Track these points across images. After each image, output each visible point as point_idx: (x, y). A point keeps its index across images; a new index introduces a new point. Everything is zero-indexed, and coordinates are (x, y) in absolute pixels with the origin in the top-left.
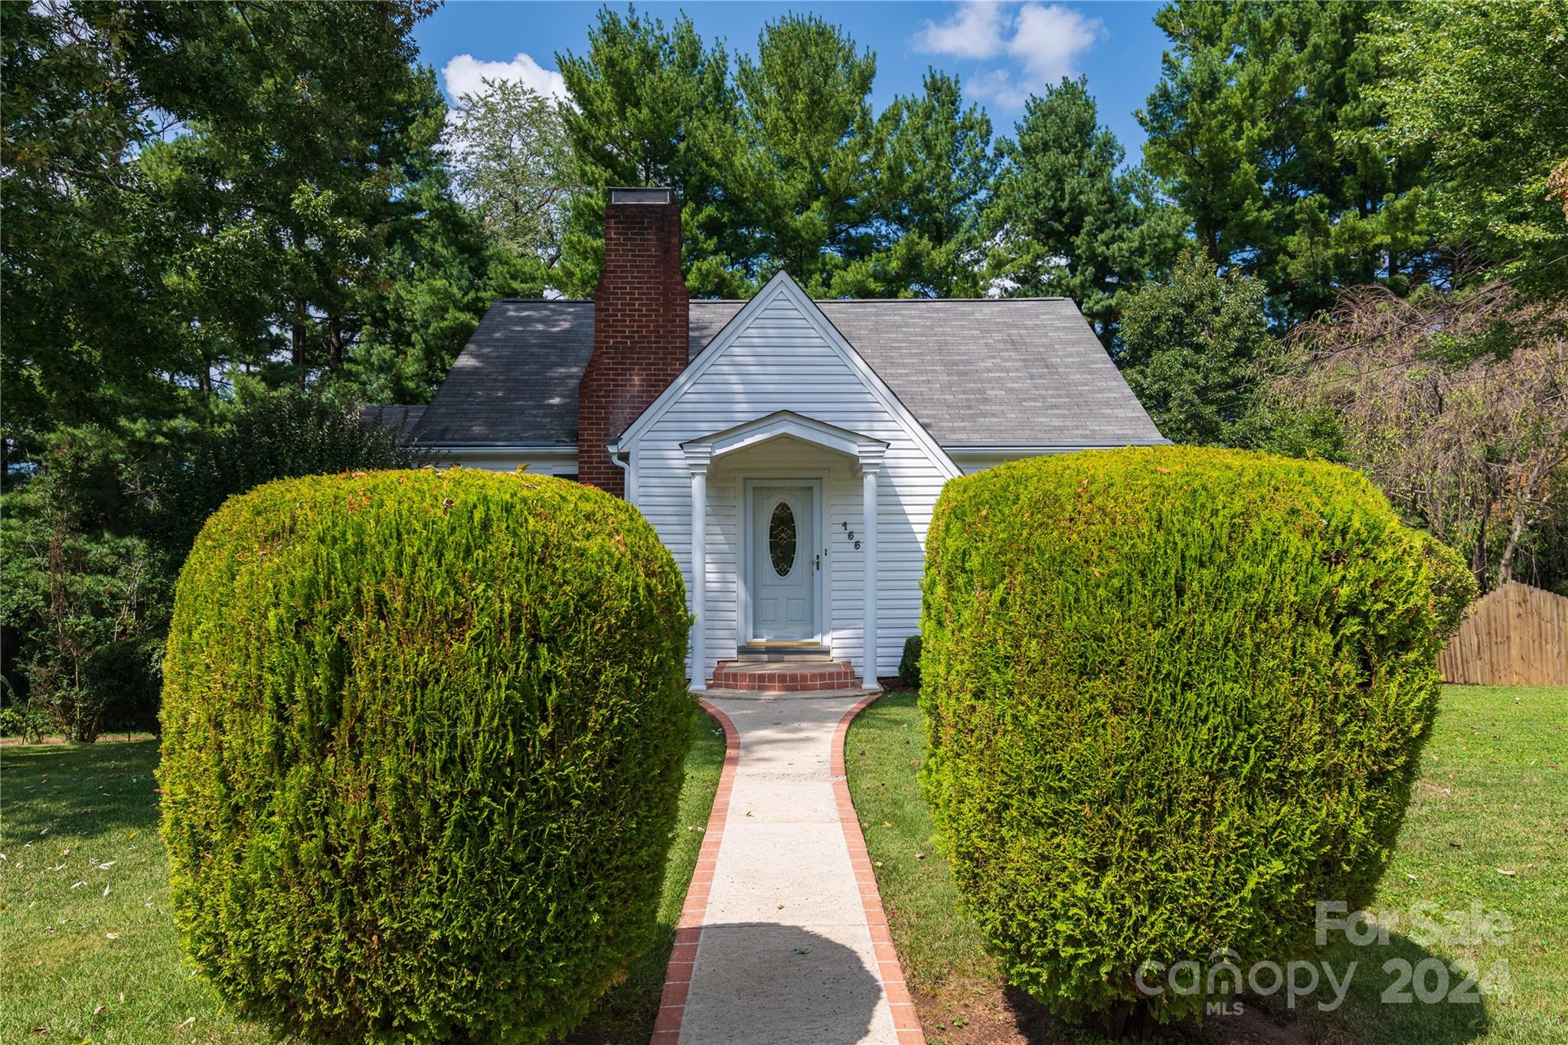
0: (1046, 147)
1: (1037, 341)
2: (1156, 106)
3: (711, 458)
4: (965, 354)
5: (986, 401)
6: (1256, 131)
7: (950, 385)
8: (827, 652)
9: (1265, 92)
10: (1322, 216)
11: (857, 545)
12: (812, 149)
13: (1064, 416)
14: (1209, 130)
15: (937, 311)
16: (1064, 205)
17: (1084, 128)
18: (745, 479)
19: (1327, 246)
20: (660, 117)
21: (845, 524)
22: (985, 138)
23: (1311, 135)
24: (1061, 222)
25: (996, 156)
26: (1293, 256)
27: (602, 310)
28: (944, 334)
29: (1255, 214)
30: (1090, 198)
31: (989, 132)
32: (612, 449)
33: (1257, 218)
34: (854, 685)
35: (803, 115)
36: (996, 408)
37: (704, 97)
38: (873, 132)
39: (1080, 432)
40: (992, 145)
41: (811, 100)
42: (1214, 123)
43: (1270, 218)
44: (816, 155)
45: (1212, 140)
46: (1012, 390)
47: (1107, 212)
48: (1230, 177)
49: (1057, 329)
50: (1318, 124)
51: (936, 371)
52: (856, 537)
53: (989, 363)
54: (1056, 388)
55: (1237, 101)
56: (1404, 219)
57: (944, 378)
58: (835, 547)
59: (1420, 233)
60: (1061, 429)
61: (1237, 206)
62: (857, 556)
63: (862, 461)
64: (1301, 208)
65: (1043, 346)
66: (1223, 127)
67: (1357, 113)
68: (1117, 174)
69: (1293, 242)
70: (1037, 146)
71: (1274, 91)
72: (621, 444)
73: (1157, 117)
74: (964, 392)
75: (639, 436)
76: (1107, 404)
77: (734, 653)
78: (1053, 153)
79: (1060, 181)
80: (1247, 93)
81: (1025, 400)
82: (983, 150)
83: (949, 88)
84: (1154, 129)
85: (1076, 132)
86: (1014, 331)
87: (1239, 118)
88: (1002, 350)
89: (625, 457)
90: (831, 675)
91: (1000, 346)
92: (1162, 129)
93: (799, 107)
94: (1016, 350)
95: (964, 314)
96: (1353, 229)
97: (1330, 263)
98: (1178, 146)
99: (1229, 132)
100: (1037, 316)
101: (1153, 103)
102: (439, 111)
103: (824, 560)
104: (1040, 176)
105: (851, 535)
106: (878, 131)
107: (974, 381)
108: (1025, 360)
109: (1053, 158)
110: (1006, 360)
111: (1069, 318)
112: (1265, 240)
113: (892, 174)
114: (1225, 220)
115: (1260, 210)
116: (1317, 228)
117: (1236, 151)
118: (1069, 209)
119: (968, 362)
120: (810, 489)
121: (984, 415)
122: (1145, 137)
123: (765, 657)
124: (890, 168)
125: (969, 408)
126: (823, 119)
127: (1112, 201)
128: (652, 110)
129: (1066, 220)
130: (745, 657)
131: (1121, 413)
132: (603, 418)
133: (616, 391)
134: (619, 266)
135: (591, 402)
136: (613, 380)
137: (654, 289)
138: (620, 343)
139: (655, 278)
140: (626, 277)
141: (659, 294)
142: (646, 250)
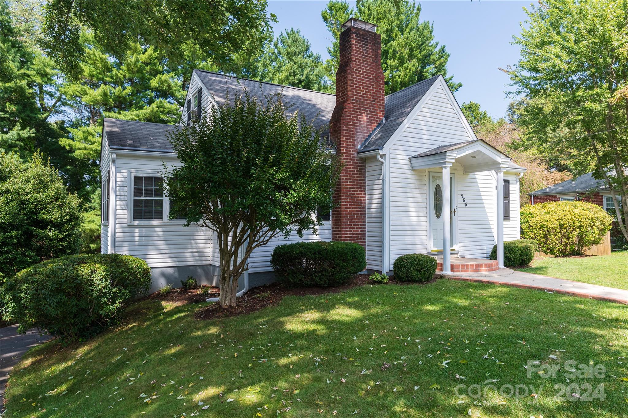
3: (455, 159)
8: (457, 253)
11: (466, 204)
18: (429, 172)
21: (462, 195)
32: (380, 152)
58: (459, 205)
62: (466, 209)
63: (501, 166)
72: (383, 150)
75: (390, 146)
103: (456, 211)
105: (464, 201)
132: (352, 137)
133: (357, 123)
134: (358, 59)
135: (346, 127)
136: (356, 117)
137: (372, 74)
138: (358, 98)
139: (372, 68)
140: (361, 65)
141: (374, 77)
142: (368, 54)
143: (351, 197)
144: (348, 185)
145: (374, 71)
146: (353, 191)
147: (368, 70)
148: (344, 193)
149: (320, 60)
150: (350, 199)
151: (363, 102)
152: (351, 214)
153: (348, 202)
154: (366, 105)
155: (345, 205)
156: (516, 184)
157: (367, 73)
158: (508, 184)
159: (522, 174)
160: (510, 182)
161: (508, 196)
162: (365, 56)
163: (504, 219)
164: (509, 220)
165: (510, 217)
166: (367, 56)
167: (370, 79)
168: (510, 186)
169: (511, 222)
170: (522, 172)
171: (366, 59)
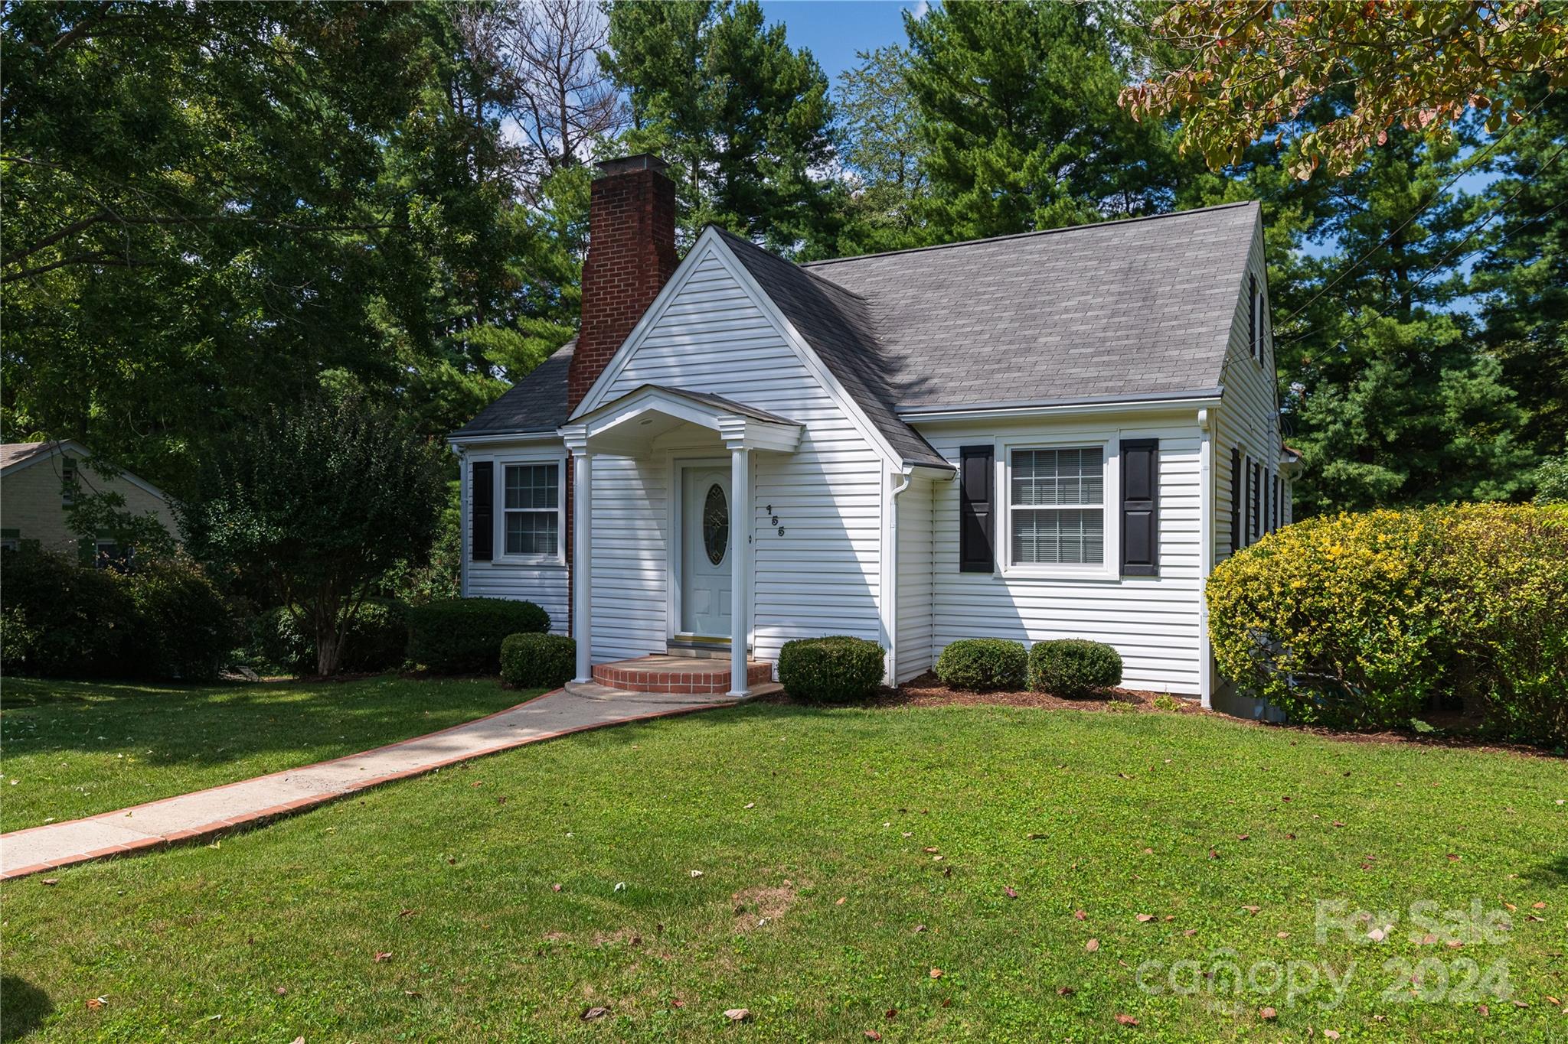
1: (1162, 265)
3: (588, 440)
8: (750, 651)
11: (781, 531)
18: (675, 459)
21: (769, 508)
49: (1202, 247)
52: (781, 523)
58: (760, 534)
62: (781, 543)
63: (724, 437)
65: (1166, 271)
76: (1182, 343)
77: (662, 646)
105: (775, 520)
123: (693, 652)
130: (675, 651)
131: (1190, 354)
137: (631, 262)
139: (633, 250)
140: (608, 253)
141: (635, 267)
142: (624, 223)
145: (635, 256)
147: (624, 257)
151: (611, 326)
154: (617, 331)
156: (1198, 450)
157: (620, 263)
158: (1151, 452)
159: (1203, 414)
160: (1162, 445)
161: (1146, 495)
162: (618, 229)
163: (1123, 573)
164: (1154, 574)
165: (1156, 564)
166: (622, 229)
167: (627, 274)
168: (1163, 458)
169: (1164, 583)
170: (1202, 408)
171: (620, 235)
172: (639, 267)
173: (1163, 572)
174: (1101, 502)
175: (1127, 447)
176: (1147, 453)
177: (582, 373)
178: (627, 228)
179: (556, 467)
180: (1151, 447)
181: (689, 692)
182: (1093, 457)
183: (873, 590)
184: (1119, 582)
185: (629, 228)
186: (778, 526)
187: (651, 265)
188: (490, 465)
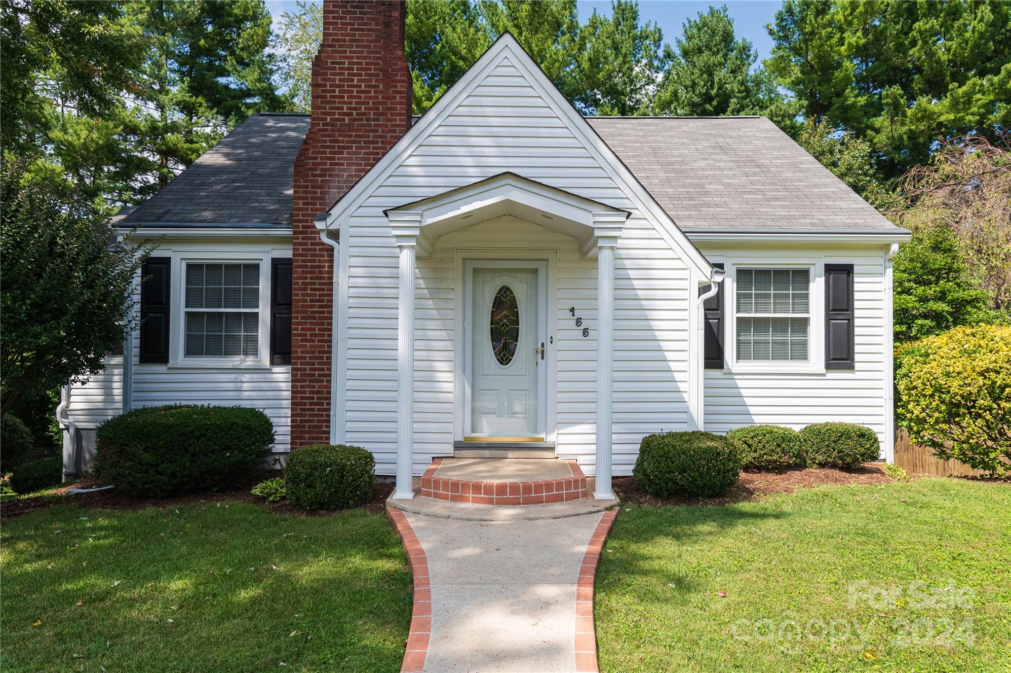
0: (700, 51)
1: (742, 147)
2: (782, 20)
3: (422, 229)
4: (678, 156)
5: (706, 193)
6: (855, 39)
7: (668, 181)
8: (552, 449)
9: (861, 13)
10: (902, 101)
11: (585, 332)
12: (533, 45)
13: (788, 207)
14: (820, 38)
15: (647, 125)
16: (713, 92)
17: (728, 37)
18: (464, 259)
19: (903, 124)
20: (422, 22)
21: (572, 310)
22: (657, 42)
23: (891, 45)
24: (711, 105)
25: (665, 57)
26: (877, 131)
27: (319, 85)
28: (656, 141)
29: (853, 99)
30: (733, 86)
31: (660, 39)
32: (320, 225)
33: (854, 102)
34: (585, 495)
35: (526, 21)
36: (718, 200)
37: (454, 11)
38: (578, 31)
39: (808, 221)
40: (662, 48)
41: (533, 10)
42: (823, 32)
43: (862, 103)
44: (536, 49)
45: (822, 45)
46: (730, 185)
47: (745, 98)
48: (833, 74)
49: (759, 139)
50: (897, 36)
51: (654, 170)
52: (585, 324)
53: (703, 164)
54: (772, 184)
55: (840, 17)
56: (963, 103)
57: (662, 175)
58: (560, 335)
59: (973, 114)
60: (789, 218)
61: (839, 94)
62: (586, 344)
63: (597, 233)
64: (887, 95)
65: (751, 150)
66: (830, 37)
67: (927, 26)
68: (751, 72)
69: (878, 121)
70: (693, 50)
71: (866, 12)
72: (329, 220)
73: (783, 28)
74: (683, 186)
75: (350, 211)
76: (827, 196)
77: (450, 449)
78: (706, 54)
79: (711, 75)
80: (849, 11)
81: (745, 193)
82: (656, 52)
83: (632, 8)
84: (780, 38)
85: (723, 40)
86: (720, 140)
87: (842, 30)
88: (712, 154)
89: (335, 235)
90: (559, 485)
91: (710, 150)
92: (786, 38)
93: (524, 14)
94: (725, 153)
95: (671, 127)
96: (925, 110)
97: (905, 137)
98: (797, 51)
99: (834, 40)
100: (739, 129)
101: (780, 18)
102: (265, 21)
103: (549, 348)
104: (696, 71)
105: (579, 322)
106: (581, 31)
107: (692, 178)
108: (736, 162)
109: (706, 58)
110: (719, 161)
111: (768, 131)
112: (858, 120)
113: (592, 65)
114: (830, 104)
115: (856, 96)
116: (896, 109)
117: (840, 54)
118: (717, 95)
119: (682, 163)
120: (535, 271)
121: (708, 205)
122: (773, 44)
123: (487, 453)
124: (590, 60)
125: (692, 199)
126: (541, 24)
127: (747, 91)
128: (416, 17)
129: (715, 103)
131: (843, 204)
132: (319, 198)
133: (334, 170)
134: (337, 41)
135: (305, 181)
136: (330, 158)
137: (374, 64)
138: (337, 120)
139: (376, 52)
140: (345, 52)
141: (379, 70)
142: (366, 24)
143: (314, 318)
144: (307, 295)
145: (379, 58)
146: (320, 307)
147: (365, 58)
148: (297, 312)
149: (752, 52)
150: (311, 324)
151: (348, 125)
152: (314, 352)
153: (306, 329)
154: (357, 131)
155: (300, 335)
156: (882, 274)
157: (361, 63)
158: (848, 275)
159: (895, 248)
160: (856, 269)
161: (846, 308)
162: (358, 30)
163: (828, 367)
164: (851, 367)
165: (853, 360)
166: (363, 30)
167: (370, 75)
168: (856, 280)
169: (857, 375)
170: (895, 242)
171: (360, 35)
172: (385, 71)
173: (857, 366)
174: (808, 312)
175: (830, 269)
176: (846, 275)
177: (312, 170)
178: (368, 30)
179: (257, 267)
180: (848, 270)
181: (562, 500)
182: (802, 276)
183: (682, 386)
184: (824, 375)
185: (371, 30)
186: (582, 327)
187: (399, 70)
188: (167, 261)
